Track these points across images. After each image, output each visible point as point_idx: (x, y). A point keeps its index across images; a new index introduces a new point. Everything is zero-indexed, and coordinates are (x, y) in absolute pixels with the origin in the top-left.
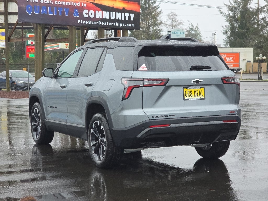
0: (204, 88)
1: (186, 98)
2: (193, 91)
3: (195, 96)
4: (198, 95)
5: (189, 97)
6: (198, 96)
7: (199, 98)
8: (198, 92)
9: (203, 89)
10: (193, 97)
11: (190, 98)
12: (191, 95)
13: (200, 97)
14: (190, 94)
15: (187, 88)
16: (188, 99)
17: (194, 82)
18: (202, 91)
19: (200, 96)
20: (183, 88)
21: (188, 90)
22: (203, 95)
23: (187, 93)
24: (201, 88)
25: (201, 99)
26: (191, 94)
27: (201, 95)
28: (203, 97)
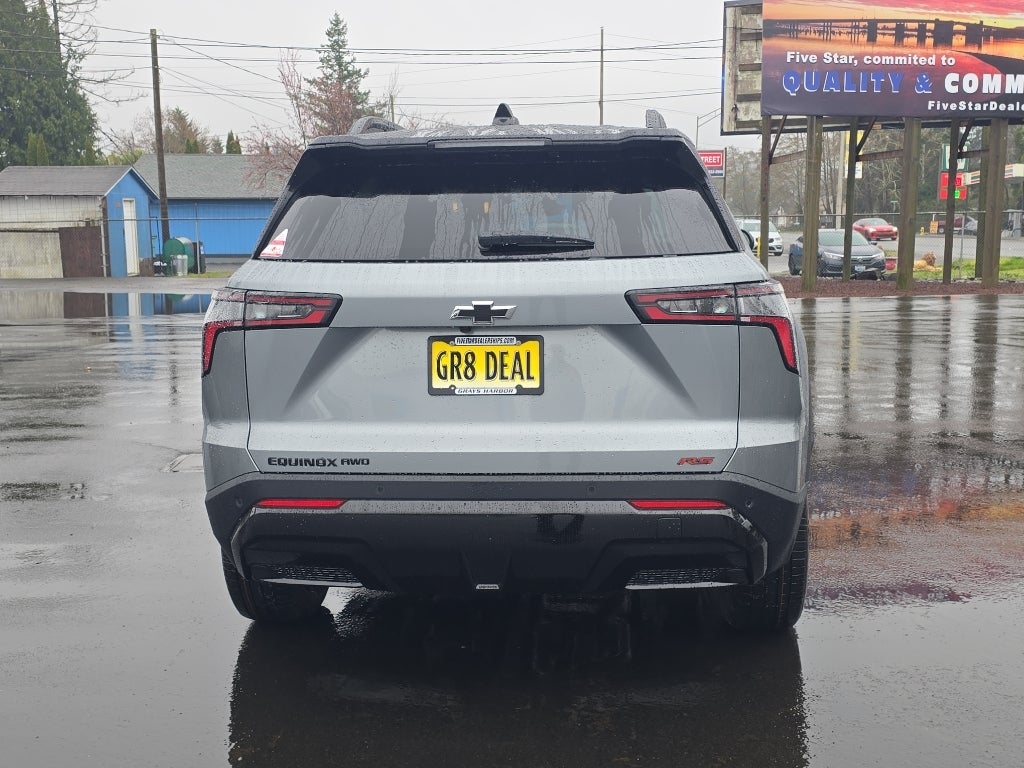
0: (540, 339)
1: (438, 383)
2: (480, 352)
3: (488, 378)
4: (508, 372)
5: (456, 382)
6: (503, 377)
7: (510, 385)
8: (509, 360)
9: (533, 347)
10: (480, 382)
11: (461, 385)
12: (470, 373)
13: (518, 380)
14: (463, 366)
15: (448, 340)
16: (449, 392)
17: (463, 313)
18: (528, 354)
19: (517, 376)
20: (432, 340)
21: (455, 349)
22: (535, 372)
23: (446, 361)
24: (523, 339)
25: (521, 391)
26: (470, 365)
27: (521, 373)
28: (535, 384)
